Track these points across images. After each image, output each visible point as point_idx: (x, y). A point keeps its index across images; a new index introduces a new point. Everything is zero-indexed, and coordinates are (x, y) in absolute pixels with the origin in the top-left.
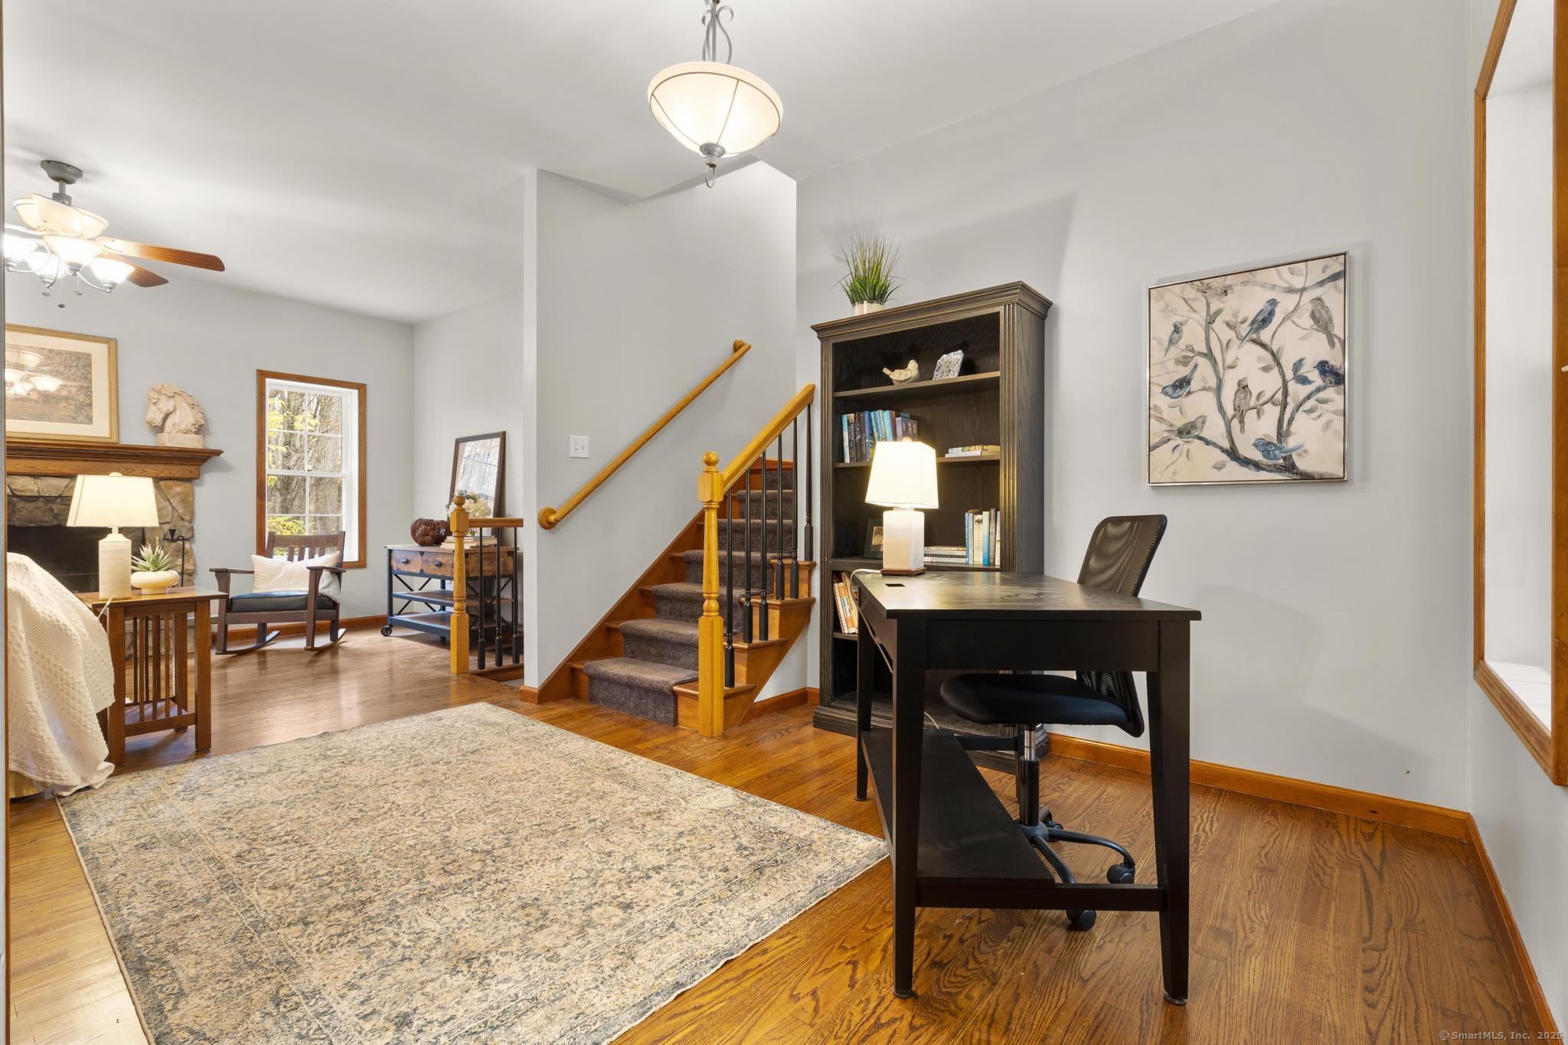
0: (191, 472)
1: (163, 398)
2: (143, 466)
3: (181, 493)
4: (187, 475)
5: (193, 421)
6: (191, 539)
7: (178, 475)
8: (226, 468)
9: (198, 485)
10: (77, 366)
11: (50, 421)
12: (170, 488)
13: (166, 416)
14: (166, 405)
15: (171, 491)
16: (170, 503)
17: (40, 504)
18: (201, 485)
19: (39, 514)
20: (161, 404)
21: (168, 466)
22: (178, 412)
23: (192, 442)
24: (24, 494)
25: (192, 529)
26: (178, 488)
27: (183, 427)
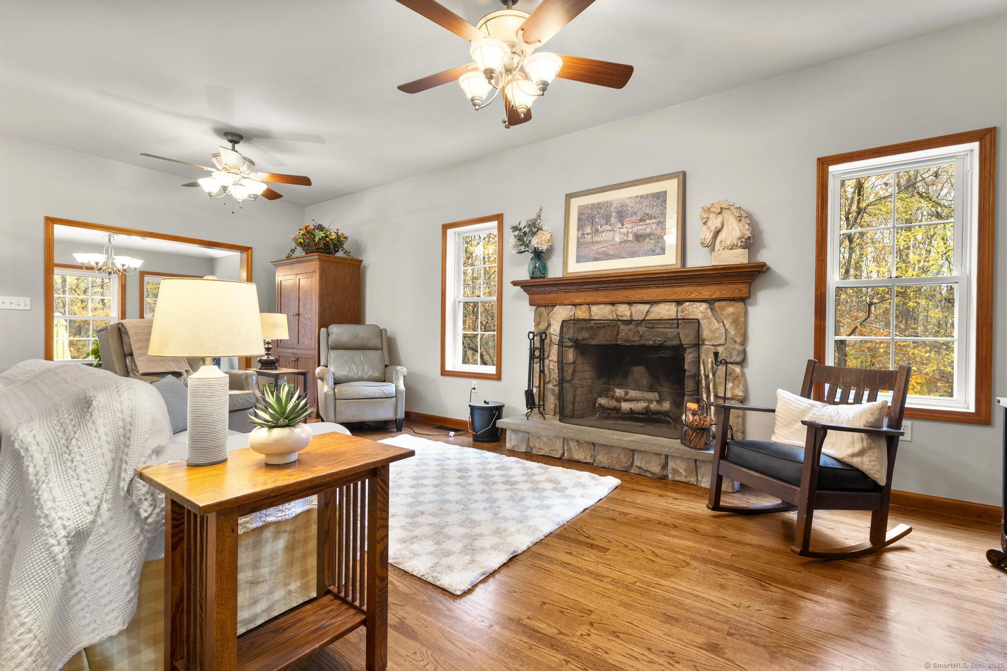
0: (740, 290)
1: (712, 216)
2: (700, 288)
3: (733, 314)
4: (737, 294)
5: (737, 234)
6: (742, 363)
7: (728, 295)
8: (780, 283)
9: (751, 305)
10: (657, 205)
11: (639, 256)
12: (723, 309)
13: (717, 233)
14: (715, 222)
15: (724, 312)
16: (724, 325)
17: (632, 326)
18: (755, 304)
19: (631, 334)
20: (710, 223)
21: (719, 287)
22: (725, 227)
23: (739, 257)
24: (623, 319)
25: (744, 352)
26: (731, 309)
27: (728, 243)
